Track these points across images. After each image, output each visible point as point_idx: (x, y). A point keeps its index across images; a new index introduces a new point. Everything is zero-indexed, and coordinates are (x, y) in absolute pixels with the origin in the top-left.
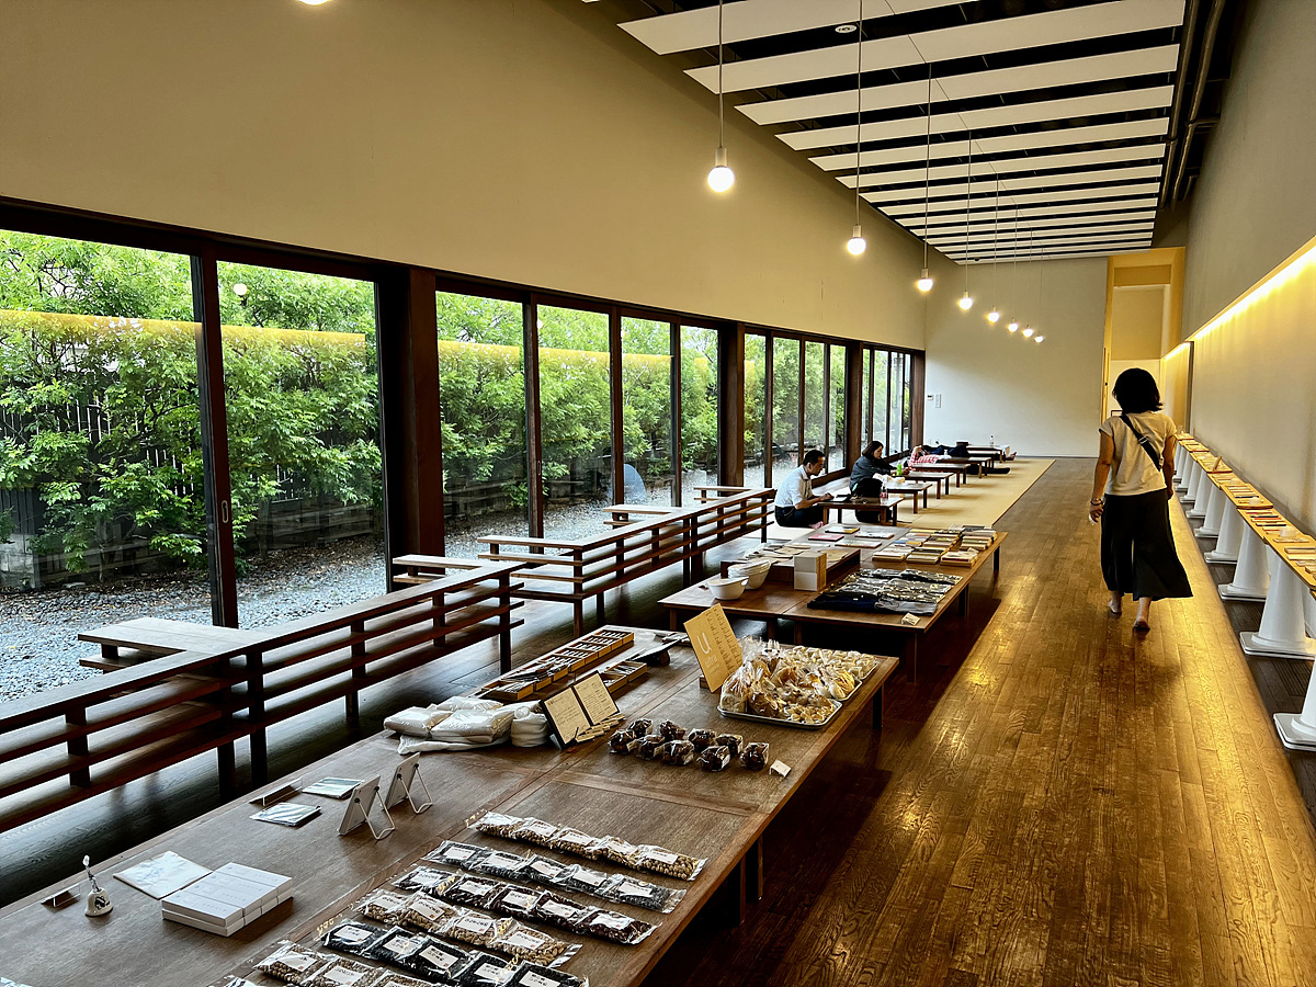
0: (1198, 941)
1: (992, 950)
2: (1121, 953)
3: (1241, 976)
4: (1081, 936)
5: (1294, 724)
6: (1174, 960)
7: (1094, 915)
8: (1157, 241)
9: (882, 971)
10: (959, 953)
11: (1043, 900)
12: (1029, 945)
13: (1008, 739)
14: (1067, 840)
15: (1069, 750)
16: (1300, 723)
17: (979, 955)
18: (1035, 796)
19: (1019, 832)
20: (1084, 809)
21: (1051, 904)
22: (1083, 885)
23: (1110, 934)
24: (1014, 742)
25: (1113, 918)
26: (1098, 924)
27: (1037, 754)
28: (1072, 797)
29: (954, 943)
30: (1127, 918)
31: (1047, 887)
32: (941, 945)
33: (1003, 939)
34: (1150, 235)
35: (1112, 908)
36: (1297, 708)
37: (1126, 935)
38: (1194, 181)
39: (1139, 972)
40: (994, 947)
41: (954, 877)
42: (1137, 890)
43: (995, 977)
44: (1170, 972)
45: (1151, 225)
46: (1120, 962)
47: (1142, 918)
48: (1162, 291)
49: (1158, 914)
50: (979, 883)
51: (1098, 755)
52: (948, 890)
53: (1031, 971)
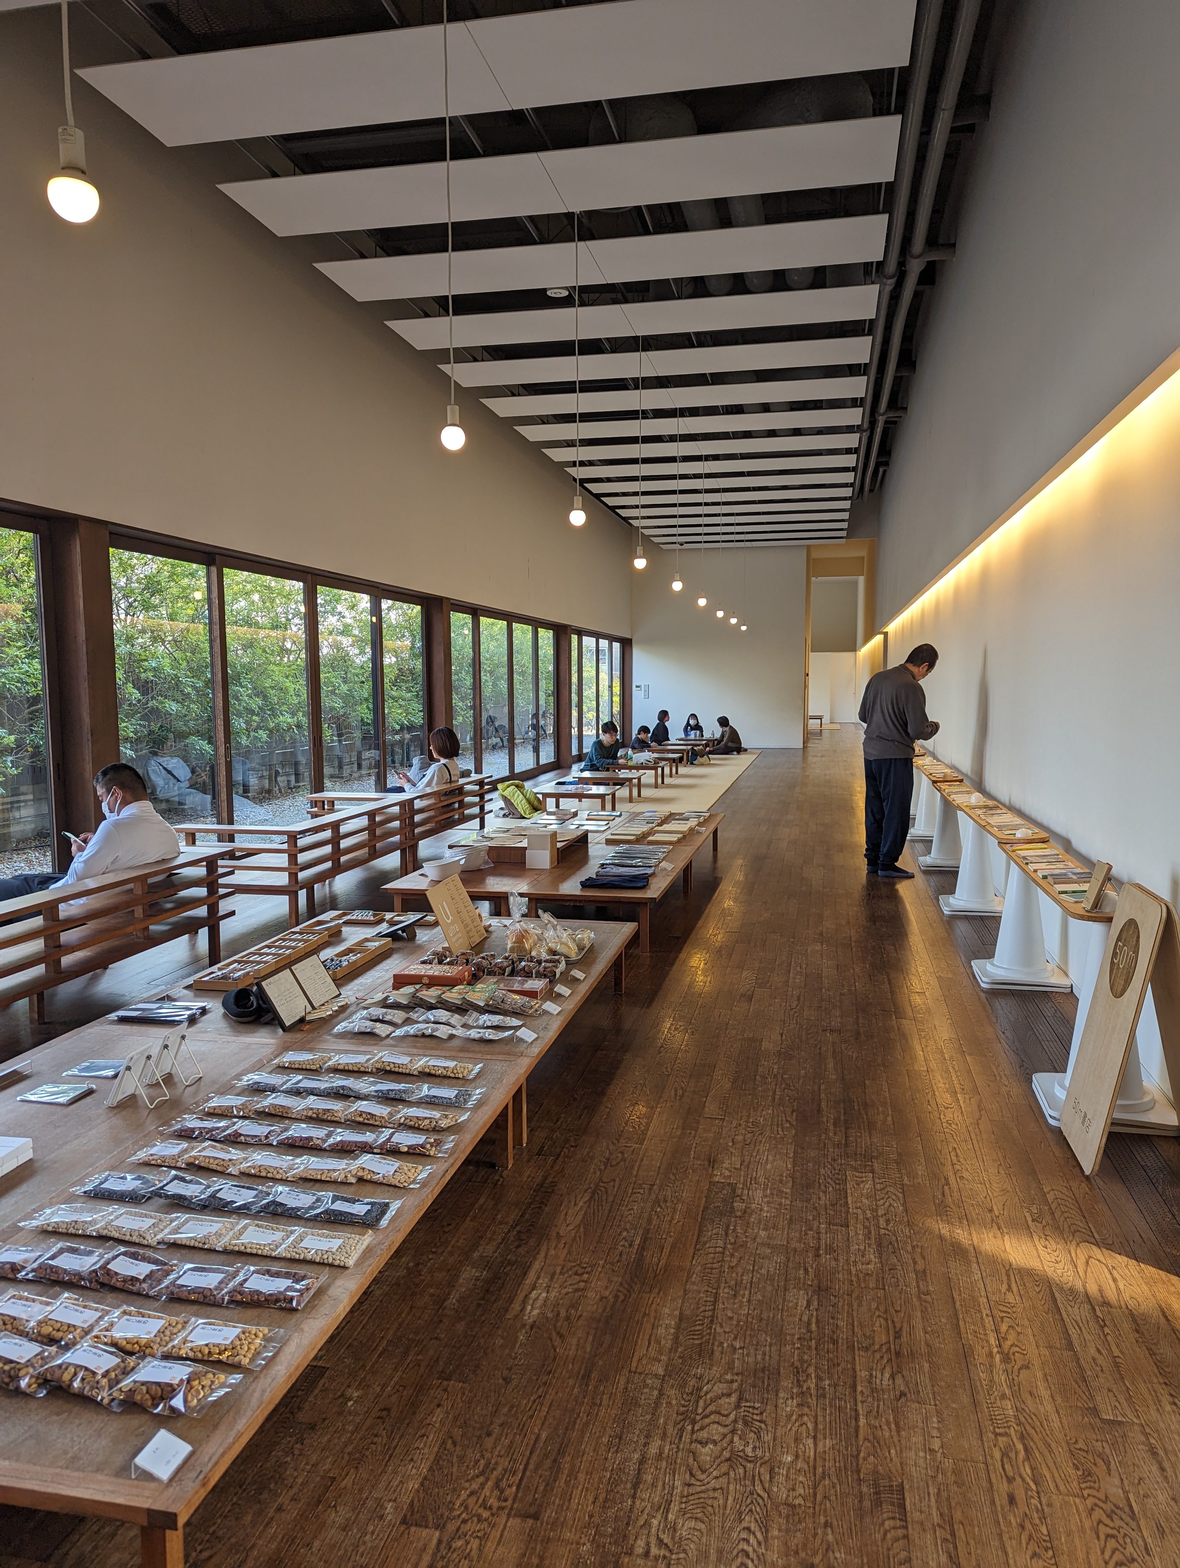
0: (919, 1139)
1: (746, 1163)
2: (856, 1154)
3: (955, 1161)
4: (822, 1145)
5: (989, 967)
6: (899, 1154)
7: (832, 1128)
8: (851, 532)
9: (650, 1189)
10: (717, 1169)
11: (787, 1121)
12: (778, 1156)
13: (742, 995)
14: (803, 1072)
15: (799, 999)
16: (993, 965)
17: (735, 1168)
18: (771, 1041)
19: (760, 1069)
20: (816, 1046)
21: (795, 1123)
22: (819, 1105)
23: (846, 1140)
24: (749, 998)
25: (846, 1128)
26: (835, 1134)
27: (770, 1005)
28: (804, 1038)
29: (712, 1162)
30: (859, 1128)
31: (789, 1111)
32: (700, 1165)
33: (754, 1154)
34: (845, 525)
35: (846, 1121)
36: (989, 954)
37: (859, 1140)
38: (884, 472)
39: (872, 1166)
40: (747, 1161)
41: (707, 1109)
42: (865, 1105)
43: (751, 1184)
44: (898, 1163)
45: (846, 515)
46: (856, 1161)
47: (871, 1126)
48: (856, 583)
49: (885, 1121)
50: (729, 1113)
51: (824, 1003)
52: (702, 1121)
53: (781, 1176)
